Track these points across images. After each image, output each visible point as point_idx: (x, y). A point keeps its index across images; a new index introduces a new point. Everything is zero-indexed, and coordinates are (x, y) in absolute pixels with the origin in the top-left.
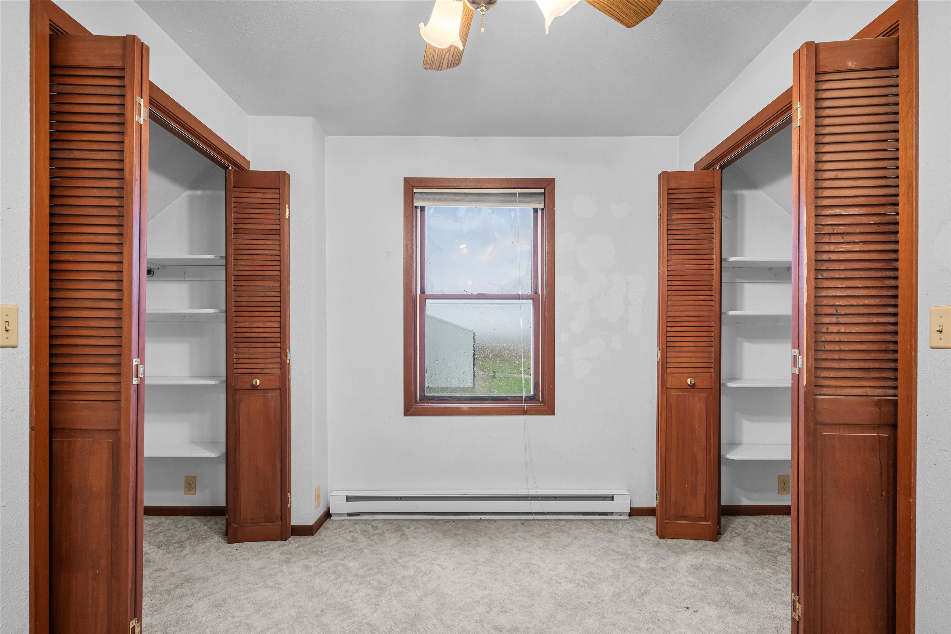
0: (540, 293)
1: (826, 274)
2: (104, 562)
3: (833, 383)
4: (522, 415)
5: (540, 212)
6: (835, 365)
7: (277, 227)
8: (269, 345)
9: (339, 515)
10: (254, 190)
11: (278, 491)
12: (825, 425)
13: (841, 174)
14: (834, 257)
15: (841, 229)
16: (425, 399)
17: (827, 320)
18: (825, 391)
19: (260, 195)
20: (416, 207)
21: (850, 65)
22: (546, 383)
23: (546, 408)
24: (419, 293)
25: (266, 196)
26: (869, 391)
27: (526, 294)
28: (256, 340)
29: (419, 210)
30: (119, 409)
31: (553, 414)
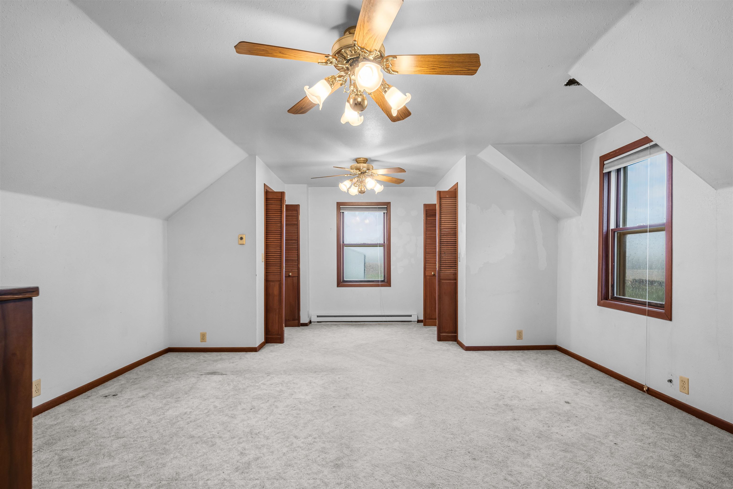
0: (386, 243)
1: (442, 245)
2: (277, 311)
3: (444, 270)
4: (379, 287)
5: (386, 213)
6: (444, 265)
7: (297, 223)
8: (294, 262)
9: (314, 322)
10: (289, 211)
11: (297, 310)
12: (442, 279)
13: (446, 221)
14: (444, 240)
15: (445, 234)
16: (344, 281)
17: (443, 255)
18: (443, 272)
19: (291, 212)
20: (341, 212)
21: (447, 196)
22: (388, 275)
23: (388, 284)
24: (342, 243)
25: (293, 213)
26: (452, 272)
27: (381, 243)
28: (290, 260)
29: (342, 213)
30: (281, 276)
31: (390, 286)
